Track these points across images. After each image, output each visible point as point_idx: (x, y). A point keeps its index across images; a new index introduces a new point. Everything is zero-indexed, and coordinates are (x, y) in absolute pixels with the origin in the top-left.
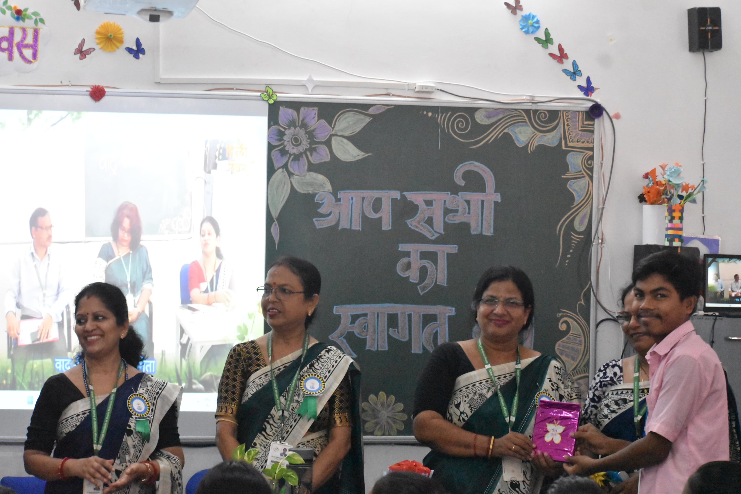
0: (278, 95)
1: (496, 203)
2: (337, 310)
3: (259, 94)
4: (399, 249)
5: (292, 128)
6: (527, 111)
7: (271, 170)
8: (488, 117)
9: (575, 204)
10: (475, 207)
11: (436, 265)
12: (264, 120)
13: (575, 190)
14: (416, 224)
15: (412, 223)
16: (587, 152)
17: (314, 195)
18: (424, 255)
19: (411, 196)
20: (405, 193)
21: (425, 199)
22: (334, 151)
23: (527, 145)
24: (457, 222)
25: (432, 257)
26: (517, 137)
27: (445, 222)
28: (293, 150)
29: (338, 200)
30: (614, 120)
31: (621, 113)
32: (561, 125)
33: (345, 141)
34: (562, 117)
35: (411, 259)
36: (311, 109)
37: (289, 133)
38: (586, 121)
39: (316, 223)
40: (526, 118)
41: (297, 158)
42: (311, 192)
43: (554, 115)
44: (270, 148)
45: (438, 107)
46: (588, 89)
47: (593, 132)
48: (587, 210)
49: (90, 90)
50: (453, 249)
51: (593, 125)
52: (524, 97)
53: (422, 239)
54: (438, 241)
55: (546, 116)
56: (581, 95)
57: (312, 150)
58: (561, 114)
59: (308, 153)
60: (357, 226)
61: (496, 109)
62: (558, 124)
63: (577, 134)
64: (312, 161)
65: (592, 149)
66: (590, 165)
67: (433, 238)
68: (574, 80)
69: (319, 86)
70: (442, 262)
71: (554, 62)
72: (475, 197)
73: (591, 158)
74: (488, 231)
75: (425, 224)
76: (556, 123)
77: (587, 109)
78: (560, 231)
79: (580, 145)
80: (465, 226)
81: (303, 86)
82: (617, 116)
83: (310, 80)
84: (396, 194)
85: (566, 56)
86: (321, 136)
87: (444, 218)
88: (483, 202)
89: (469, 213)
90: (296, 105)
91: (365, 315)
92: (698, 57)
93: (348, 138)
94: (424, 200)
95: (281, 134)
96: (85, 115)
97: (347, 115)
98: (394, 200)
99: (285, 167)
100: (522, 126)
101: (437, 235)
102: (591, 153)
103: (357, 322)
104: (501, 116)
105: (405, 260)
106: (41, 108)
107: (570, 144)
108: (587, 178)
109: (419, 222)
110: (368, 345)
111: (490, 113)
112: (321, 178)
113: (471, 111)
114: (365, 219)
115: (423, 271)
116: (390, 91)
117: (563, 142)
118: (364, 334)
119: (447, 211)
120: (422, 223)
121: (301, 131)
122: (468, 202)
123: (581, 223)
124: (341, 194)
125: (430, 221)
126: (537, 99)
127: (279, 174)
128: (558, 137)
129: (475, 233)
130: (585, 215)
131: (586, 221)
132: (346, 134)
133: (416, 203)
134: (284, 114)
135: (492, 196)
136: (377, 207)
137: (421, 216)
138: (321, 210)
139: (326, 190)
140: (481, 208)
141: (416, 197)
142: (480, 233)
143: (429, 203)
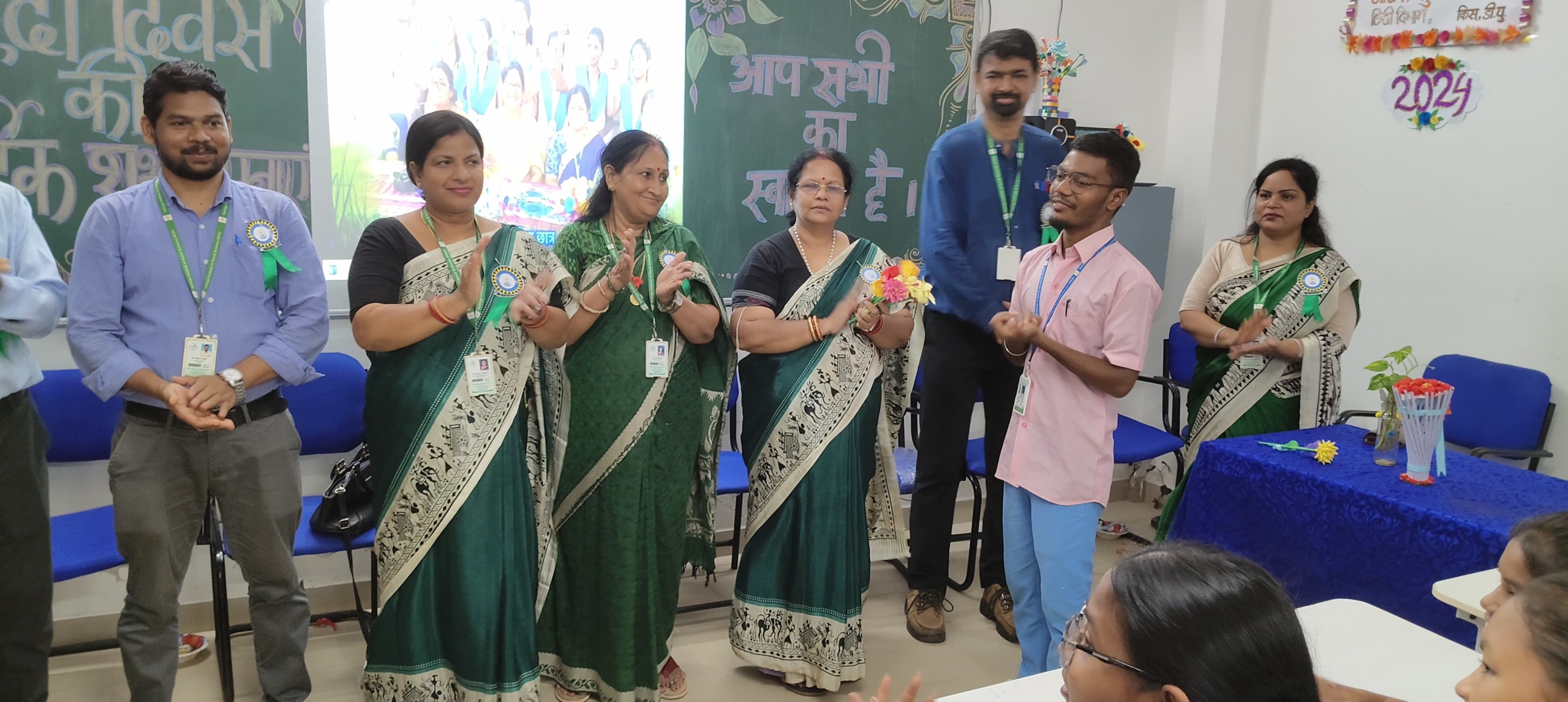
1: (890, 72)
2: (750, 176)
4: (806, 116)
7: (689, 30)
9: (956, 75)
10: (873, 75)
11: (837, 133)
13: (956, 63)
14: (821, 91)
15: (819, 90)
16: (968, 25)
17: (730, 58)
18: (828, 123)
19: (817, 63)
20: (812, 59)
21: (830, 66)
22: (749, 13)
23: (919, 16)
24: (857, 90)
25: (833, 124)
26: (911, 8)
27: (846, 90)
28: (710, 9)
29: (752, 64)
33: (760, 2)
35: (816, 126)
39: (731, 86)
41: (715, 17)
42: (727, 55)
47: (973, 5)
48: (965, 81)
50: (852, 117)
53: (826, 106)
54: (840, 109)
57: (729, 10)
59: (725, 13)
60: (769, 92)
63: (961, 8)
64: (729, 23)
65: (972, 23)
66: (970, 38)
67: (836, 106)
70: (843, 129)
72: (873, 66)
73: (971, 31)
74: (883, 100)
75: (830, 93)
78: (942, 102)
79: (963, 18)
80: (863, 95)
84: (805, 60)
87: (846, 85)
88: (879, 70)
89: (867, 82)
91: (775, 181)
94: (829, 68)
98: (803, 66)
99: (703, 26)
101: (839, 103)
102: (971, 26)
103: (767, 188)
105: (810, 127)
107: (954, 17)
108: (967, 50)
109: (824, 89)
110: (776, 211)
112: (736, 40)
114: (776, 83)
115: (826, 137)
117: (949, 15)
118: (774, 199)
119: (849, 80)
120: (827, 90)
122: (867, 71)
123: (960, 94)
124: (756, 58)
125: (833, 89)
127: (698, 33)
128: (945, 8)
129: (872, 102)
130: (963, 87)
131: (965, 91)
133: (821, 70)
135: (887, 66)
136: (787, 73)
137: (826, 82)
138: (738, 74)
139: (741, 53)
140: (877, 77)
141: (822, 64)
142: (875, 102)
143: (833, 70)
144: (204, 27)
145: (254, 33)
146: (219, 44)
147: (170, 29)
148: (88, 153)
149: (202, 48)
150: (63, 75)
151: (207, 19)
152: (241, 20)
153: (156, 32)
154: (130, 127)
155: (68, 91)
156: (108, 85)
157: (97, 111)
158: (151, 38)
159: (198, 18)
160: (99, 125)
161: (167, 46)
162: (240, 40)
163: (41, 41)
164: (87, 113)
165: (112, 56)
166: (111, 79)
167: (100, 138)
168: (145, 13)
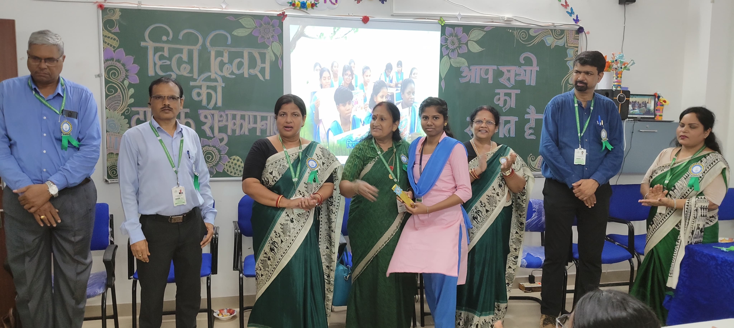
0: (446, 21)
1: (537, 71)
3: (437, 21)
4: (496, 92)
5: (451, 37)
6: (551, 30)
7: (442, 57)
8: (535, 32)
9: (570, 71)
10: (528, 73)
11: (511, 99)
12: (439, 33)
13: (569, 66)
14: (503, 81)
16: (576, 48)
17: (460, 68)
18: (506, 94)
19: (502, 68)
20: (498, 67)
22: (469, 48)
23: (551, 45)
24: (521, 79)
25: (509, 95)
26: (546, 42)
27: (515, 80)
28: (451, 47)
29: (470, 70)
30: (587, 34)
31: (590, 32)
32: (565, 36)
33: (474, 43)
34: (566, 34)
35: (500, 96)
36: (459, 28)
37: (450, 39)
38: (576, 34)
39: (460, 80)
40: (551, 33)
41: (453, 50)
42: (458, 66)
43: (562, 31)
44: (442, 46)
45: (515, 28)
46: (577, 20)
47: (578, 39)
49: (362, 18)
50: (518, 91)
51: (579, 36)
52: (550, 24)
53: (505, 87)
54: (512, 88)
55: (559, 32)
56: (574, 23)
57: (460, 47)
58: (565, 31)
59: (458, 48)
60: (478, 82)
61: (538, 29)
62: (564, 35)
63: (572, 41)
64: (460, 53)
65: (577, 47)
67: (510, 87)
68: (571, 16)
69: (463, 17)
70: (513, 97)
71: (563, 8)
72: (528, 68)
74: (533, 83)
76: (563, 35)
77: (577, 29)
78: (562, 84)
79: (573, 45)
80: (524, 81)
81: (456, 17)
82: (588, 33)
83: (459, 15)
84: (495, 67)
85: (568, 6)
86: (464, 41)
87: (515, 77)
88: (531, 70)
89: (525, 76)
90: (453, 26)
92: (622, 6)
93: (475, 42)
94: (507, 70)
95: (446, 40)
96: (360, 29)
97: (475, 31)
98: (494, 70)
99: (448, 55)
100: (549, 36)
101: (511, 85)
102: (577, 49)
104: (540, 32)
105: (497, 97)
106: (340, 26)
107: (568, 45)
109: (504, 80)
111: (536, 30)
112: (463, 59)
113: (528, 29)
114: (481, 77)
115: (505, 101)
116: (493, 20)
117: (566, 44)
119: (516, 75)
120: (506, 80)
121: (455, 38)
122: (525, 71)
124: (472, 67)
125: (509, 79)
126: (555, 25)
127: (445, 58)
128: (564, 41)
132: (475, 40)
133: (503, 71)
134: (448, 30)
135: (535, 68)
136: (487, 73)
137: (505, 77)
138: (463, 75)
139: (465, 65)
140: (530, 73)
141: (504, 69)
142: (529, 84)
143: (509, 71)
144: (244, 64)
145: (263, 65)
146: (250, 70)
147: (232, 65)
148: (200, 114)
149: (244, 72)
150: (192, 83)
151: (246, 61)
152: (259, 61)
153: (227, 66)
154: (216, 104)
155: (194, 90)
156: (208, 87)
157: (204, 98)
158: (225, 69)
159: (242, 60)
160: (204, 103)
161: (230, 71)
162: (258, 68)
163: (184, 71)
164: (200, 98)
165: (210, 76)
166: (209, 85)
167: (205, 108)
168: (223, 59)
